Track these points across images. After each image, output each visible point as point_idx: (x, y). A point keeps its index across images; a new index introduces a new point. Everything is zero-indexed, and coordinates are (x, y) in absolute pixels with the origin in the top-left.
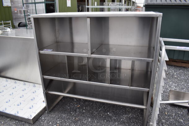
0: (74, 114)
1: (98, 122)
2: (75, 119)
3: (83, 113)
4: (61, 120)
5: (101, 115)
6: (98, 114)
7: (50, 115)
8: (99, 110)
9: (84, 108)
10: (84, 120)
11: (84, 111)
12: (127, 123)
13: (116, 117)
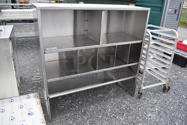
0: (75, 109)
1: (100, 105)
2: (81, 112)
3: (81, 104)
4: (71, 120)
5: (96, 99)
6: (93, 99)
7: (54, 122)
8: (90, 96)
9: (77, 100)
10: (90, 109)
11: (80, 103)
12: (117, 95)
13: (106, 95)
